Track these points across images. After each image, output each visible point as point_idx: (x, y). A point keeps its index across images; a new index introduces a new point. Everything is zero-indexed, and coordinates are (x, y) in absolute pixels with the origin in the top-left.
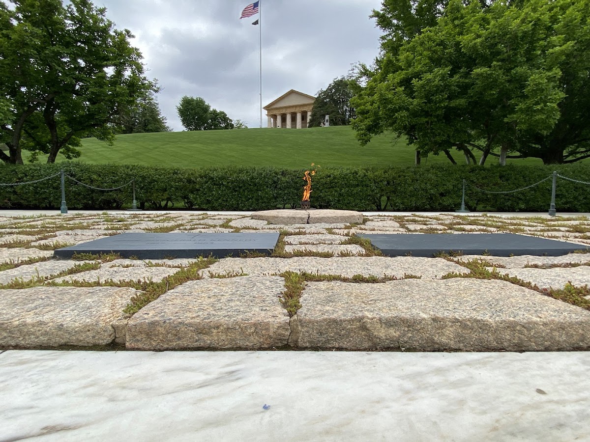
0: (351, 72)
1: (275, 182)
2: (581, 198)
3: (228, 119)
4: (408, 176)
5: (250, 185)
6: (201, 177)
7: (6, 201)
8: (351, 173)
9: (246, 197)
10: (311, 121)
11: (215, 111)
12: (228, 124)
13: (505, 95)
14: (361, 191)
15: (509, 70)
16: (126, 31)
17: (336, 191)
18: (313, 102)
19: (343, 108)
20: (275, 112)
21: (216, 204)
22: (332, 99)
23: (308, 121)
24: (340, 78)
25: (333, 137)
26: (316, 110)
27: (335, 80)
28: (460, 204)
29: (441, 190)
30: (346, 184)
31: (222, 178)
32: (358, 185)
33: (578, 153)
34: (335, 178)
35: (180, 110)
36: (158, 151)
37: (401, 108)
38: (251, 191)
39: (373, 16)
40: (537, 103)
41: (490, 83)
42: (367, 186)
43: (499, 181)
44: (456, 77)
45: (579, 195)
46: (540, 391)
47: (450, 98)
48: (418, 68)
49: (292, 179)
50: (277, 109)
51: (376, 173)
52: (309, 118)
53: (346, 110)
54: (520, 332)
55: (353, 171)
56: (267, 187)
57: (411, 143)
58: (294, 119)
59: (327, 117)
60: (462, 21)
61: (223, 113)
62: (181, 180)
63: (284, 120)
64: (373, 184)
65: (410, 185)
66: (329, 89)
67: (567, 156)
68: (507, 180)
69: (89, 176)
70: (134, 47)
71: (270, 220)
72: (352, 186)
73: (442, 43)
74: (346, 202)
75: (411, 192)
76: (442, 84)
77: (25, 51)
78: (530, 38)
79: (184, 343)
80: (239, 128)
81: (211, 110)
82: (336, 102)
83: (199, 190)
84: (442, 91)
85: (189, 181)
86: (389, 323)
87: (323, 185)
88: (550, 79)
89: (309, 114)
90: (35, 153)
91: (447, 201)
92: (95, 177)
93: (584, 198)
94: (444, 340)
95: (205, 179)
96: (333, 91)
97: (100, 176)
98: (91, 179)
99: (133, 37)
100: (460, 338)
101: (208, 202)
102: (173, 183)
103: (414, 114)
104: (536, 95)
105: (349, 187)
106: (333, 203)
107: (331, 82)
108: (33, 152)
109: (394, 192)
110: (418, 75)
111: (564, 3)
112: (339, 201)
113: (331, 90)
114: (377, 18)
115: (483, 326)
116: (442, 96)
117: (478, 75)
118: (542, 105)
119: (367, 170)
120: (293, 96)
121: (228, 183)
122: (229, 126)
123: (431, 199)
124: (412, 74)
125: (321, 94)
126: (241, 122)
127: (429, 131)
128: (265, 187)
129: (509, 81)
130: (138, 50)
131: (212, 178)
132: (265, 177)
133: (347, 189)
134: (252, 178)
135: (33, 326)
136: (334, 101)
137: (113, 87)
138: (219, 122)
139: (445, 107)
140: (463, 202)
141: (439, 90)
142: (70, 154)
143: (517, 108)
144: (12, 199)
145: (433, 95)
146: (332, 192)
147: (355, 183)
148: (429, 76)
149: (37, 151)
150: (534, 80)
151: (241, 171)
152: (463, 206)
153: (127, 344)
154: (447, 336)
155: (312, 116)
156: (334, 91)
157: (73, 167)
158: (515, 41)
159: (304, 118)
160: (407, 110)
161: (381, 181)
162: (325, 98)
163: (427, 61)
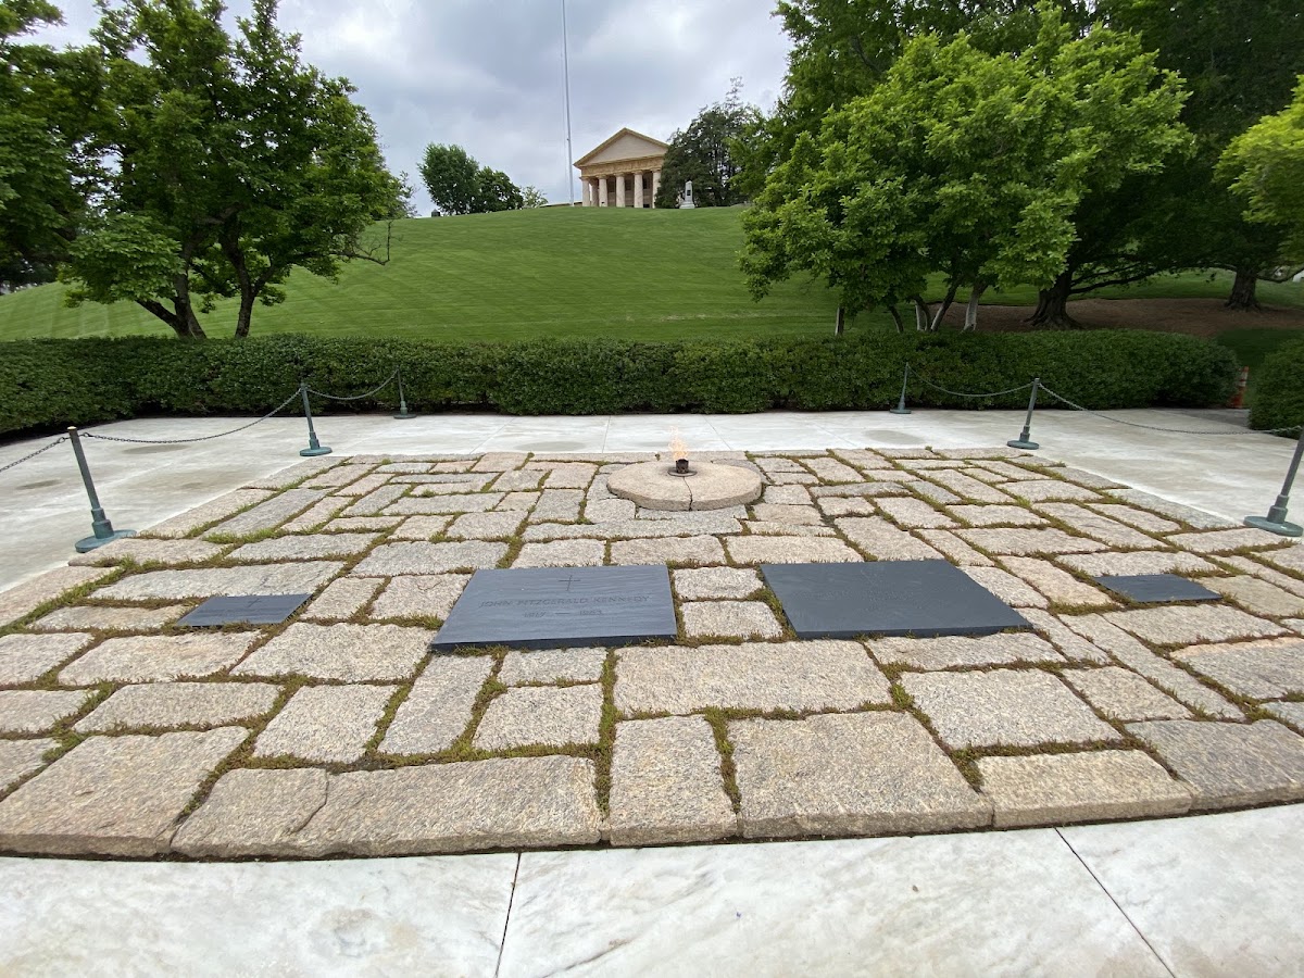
0: (731, 96)
1: (619, 369)
2: (1077, 389)
3: (512, 186)
4: (825, 358)
5: (581, 376)
6: (503, 363)
7: (197, 404)
8: (736, 353)
9: (575, 395)
10: (660, 192)
11: (488, 171)
12: (512, 197)
13: (985, 227)
14: (750, 384)
15: (997, 185)
16: (341, 80)
17: (713, 384)
18: (663, 153)
19: (716, 168)
20: (596, 173)
21: (530, 406)
22: (697, 150)
23: (655, 192)
24: (710, 109)
25: (701, 233)
26: (669, 171)
27: (703, 113)
28: (898, 400)
29: (872, 379)
30: (728, 372)
31: (538, 364)
32: (747, 374)
33: (1097, 275)
34: (712, 362)
35: (425, 172)
36: (404, 268)
37: (819, 246)
38: (584, 385)
39: (777, 13)
40: (1033, 250)
41: (965, 206)
42: (760, 374)
43: (960, 363)
44: (913, 195)
45: (1075, 384)
46: (915, 889)
47: (899, 230)
48: (851, 174)
49: (646, 365)
50: (598, 166)
51: (775, 353)
52: (656, 186)
53: (722, 171)
54: (913, 821)
55: (740, 351)
56: (608, 378)
57: (832, 285)
58: (629, 186)
59: (689, 186)
60: (931, 82)
61: (502, 174)
62: (471, 368)
63: (611, 188)
64: (770, 374)
65: (826, 373)
66: (693, 130)
67: (1078, 281)
68: (972, 361)
69: (325, 363)
70: (355, 104)
71: (638, 501)
72: (738, 375)
73: (894, 128)
74: (728, 400)
75: (827, 383)
76: (889, 208)
77: (182, 143)
78: (1037, 131)
79: (656, 841)
80: (531, 202)
81: (481, 169)
82: (705, 156)
83: (502, 385)
84: (887, 218)
85: (485, 369)
86: (814, 819)
87: (694, 374)
88: (1057, 208)
89: (656, 177)
90: (209, 297)
91: (880, 396)
92: (334, 364)
93: (1081, 390)
94: (855, 829)
95: (509, 367)
96: (699, 135)
97: (342, 362)
98: (328, 367)
99: (354, 90)
100: (867, 826)
101: (518, 403)
102: (459, 373)
103: (842, 255)
104: (1033, 236)
105: (733, 377)
106: (708, 403)
107: (696, 116)
108: (205, 295)
109: (802, 383)
110: (849, 189)
111: (1108, 52)
112: (717, 398)
113: (695, 131)
114: (784, 18)
115: (885, 817)
116: (887, 227)
117: (947, 197)
118: (1040, 253)
119: (762, 346)
120: (627, 142)
121: (547, 372)
122: (515, 200)
123: (857, 392)
124: (841, 183)
125: (678, 139)
126: (534, 191)
127: (862, 279)
128: (604, 379)
129: (995, 205)
130: (364, 109)
131: (520, 364)
132: (603, 362)
133: (730, 380)
134: (584, 364)
135: (536, 833)
136: (701, 152)
137: (336, 197)
138: (496, 192)
139: (889, 246)
140: (903, 398)
141: (884, 217)
142: (269, 297)
143: (1002, 254)
144: (207, 400)
145: (872, 224)
146: (707, 385)
147: (743, 370)
148: (869, 191)
149: (212, 293)
150: (1033, 212)
151: (564, 351)
152: (902, 404)
153: (612, 843)
154: (857, 827)
155: (663, 181)
156: (700, 133)
157: (295, 346)
158: (1012, 138)
159: (647, 184)
160: (830, 246)
161: (783, 367)
162: (686, 147)
163: (868, 156)
